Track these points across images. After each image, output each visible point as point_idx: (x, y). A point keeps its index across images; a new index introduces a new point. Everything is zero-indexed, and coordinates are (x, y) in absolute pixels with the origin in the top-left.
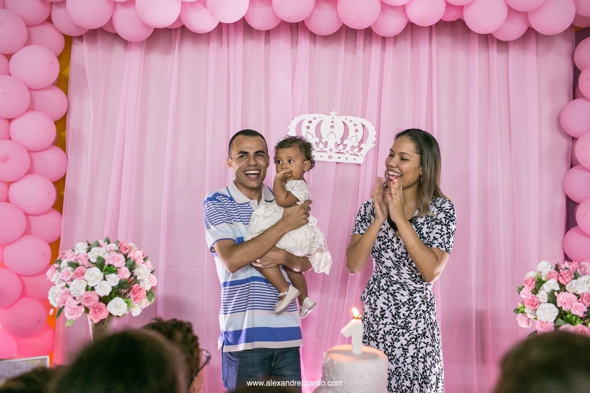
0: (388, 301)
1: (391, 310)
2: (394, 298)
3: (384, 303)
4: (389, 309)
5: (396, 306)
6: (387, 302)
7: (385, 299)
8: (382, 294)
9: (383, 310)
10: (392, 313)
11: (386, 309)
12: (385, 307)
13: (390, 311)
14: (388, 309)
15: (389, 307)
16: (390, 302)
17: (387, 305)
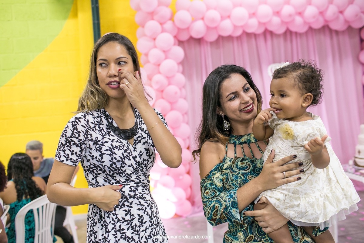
0: (142, 205)
1: (148, 212)
2: (144, 200)
3: (139, 209)
4: (146, 213)
5: (150, 207)
6: (140, 207)
7: (138, 205)
8: (132, 202)
9: (141, 217)
10: (149, 215)
11: (143, 214)
12: (141, 213)
13: (147, 214)
14: (144, 213)
15: (145, 211)
16: (143, 205)
17: (143, 209)
